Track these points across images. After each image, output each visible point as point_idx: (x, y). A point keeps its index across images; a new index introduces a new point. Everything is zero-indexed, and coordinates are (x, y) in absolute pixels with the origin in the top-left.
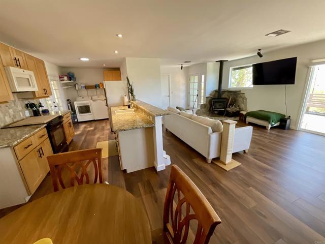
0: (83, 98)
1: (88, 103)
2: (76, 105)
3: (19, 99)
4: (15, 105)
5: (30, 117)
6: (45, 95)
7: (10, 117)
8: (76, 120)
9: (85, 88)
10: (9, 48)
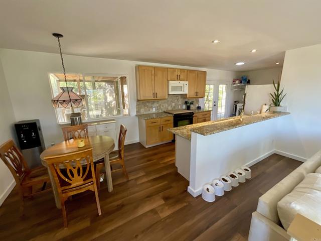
3: (181, 98)
4: (177, 101)
5: (185, 109)
6: (196, 97)
10: (177, 70)
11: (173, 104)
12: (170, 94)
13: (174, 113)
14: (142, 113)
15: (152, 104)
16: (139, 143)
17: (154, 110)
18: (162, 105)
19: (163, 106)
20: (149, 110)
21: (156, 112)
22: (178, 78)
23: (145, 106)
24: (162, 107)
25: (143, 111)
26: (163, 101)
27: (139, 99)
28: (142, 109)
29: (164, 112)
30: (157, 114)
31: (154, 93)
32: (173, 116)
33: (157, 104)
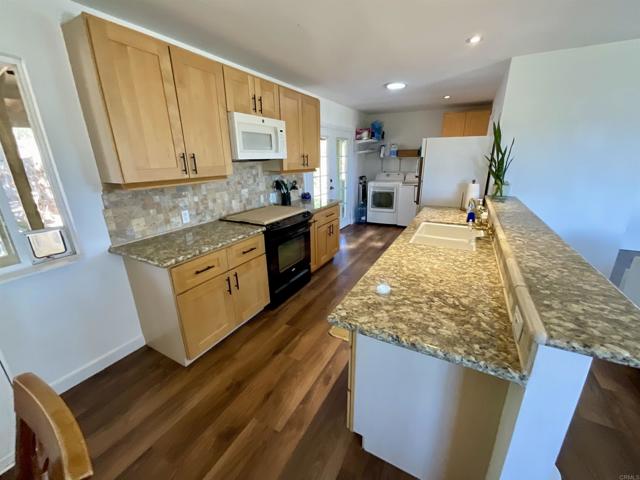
0: (388, 175)
1: (393, 189)
2: (372, 188)
3: (264, 171)
4: (255, 181)
5: (275, 204)
6: (302, 168)
7: (241, 201)
8: (363, 218)
9: (397, 155)
10: (250, 79)
11: (245, 192)
12: (240, 158)
13: (266, 223)
14: (139, 237)
15: (175, 196)
16: (147, 350)
17: (185, 219)
18: (210, 197)
19: (214, 201)
20: (168, 221)
21: (195, 223)
22: (257, 107)
23: (145, 207)
24: (211, 205)
25: (140, 228)
26: (213, 184)
27: (115, 179)
28: (134, 222)
29: (221, 220)
30: (200, 231)
31: (183, 157)
32: (264, 232)
33: (195, 194)
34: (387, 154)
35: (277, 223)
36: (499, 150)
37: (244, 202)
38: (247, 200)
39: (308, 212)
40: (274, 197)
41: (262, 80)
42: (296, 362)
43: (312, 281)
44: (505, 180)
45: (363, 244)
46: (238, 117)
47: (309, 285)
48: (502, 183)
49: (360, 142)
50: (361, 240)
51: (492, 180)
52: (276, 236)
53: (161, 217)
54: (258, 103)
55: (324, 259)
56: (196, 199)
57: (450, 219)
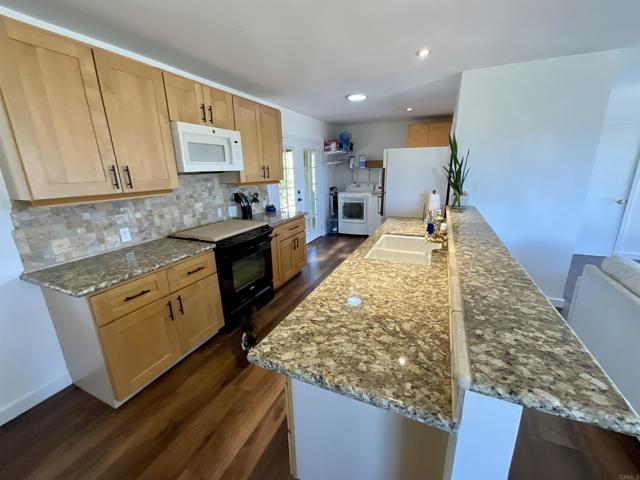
0: (358, 186)
1: (362, 200)
2: (342, 199)
3: (221, 183)
4: (210, 194)
5: (235, 218)
6: (263, 180)
7: (194, 216)
8: (335, 229)
9: (366, 165)
10: (196, 86)
11: (199, 206)
12: (186, 170)
13: (216, 240)
14: (61, 260)
15: (111, 213)
16: (74, 390)
17: (126, 237)
18: (156, 213)
19: (162, 216)
20: (102, 241)
21: (138, 241)
22: (207, 116)
23: (70, 226)
24: (157, 221)
25: (62, 249)
26: (160, 199)
28: (55, 244)
29: (170, 237)
30: (144, 250)
31: (114, 170)
32: (214, 249)
33: (137, 210)
34: (357, 165)
35: (230, 238)
36: (456, 162)
37: (198, 216)
38: (202, 214)
39: (267, 226)
40: (234, 211)
41: (211, 88)
42: (247, 393)
43: (275, 299)
44: (463, 190)
45: (334, 256)
46: (182, 127)
47: (271, 302)
48: (460, 193)
49: (329, 153)
50: (331, 252)
51: (452, 190)
52: (228, 253)
53: (93, 236)
54: (207, 112)
55: (289, 274)
56: (139, 215)
57: (410, 230)
